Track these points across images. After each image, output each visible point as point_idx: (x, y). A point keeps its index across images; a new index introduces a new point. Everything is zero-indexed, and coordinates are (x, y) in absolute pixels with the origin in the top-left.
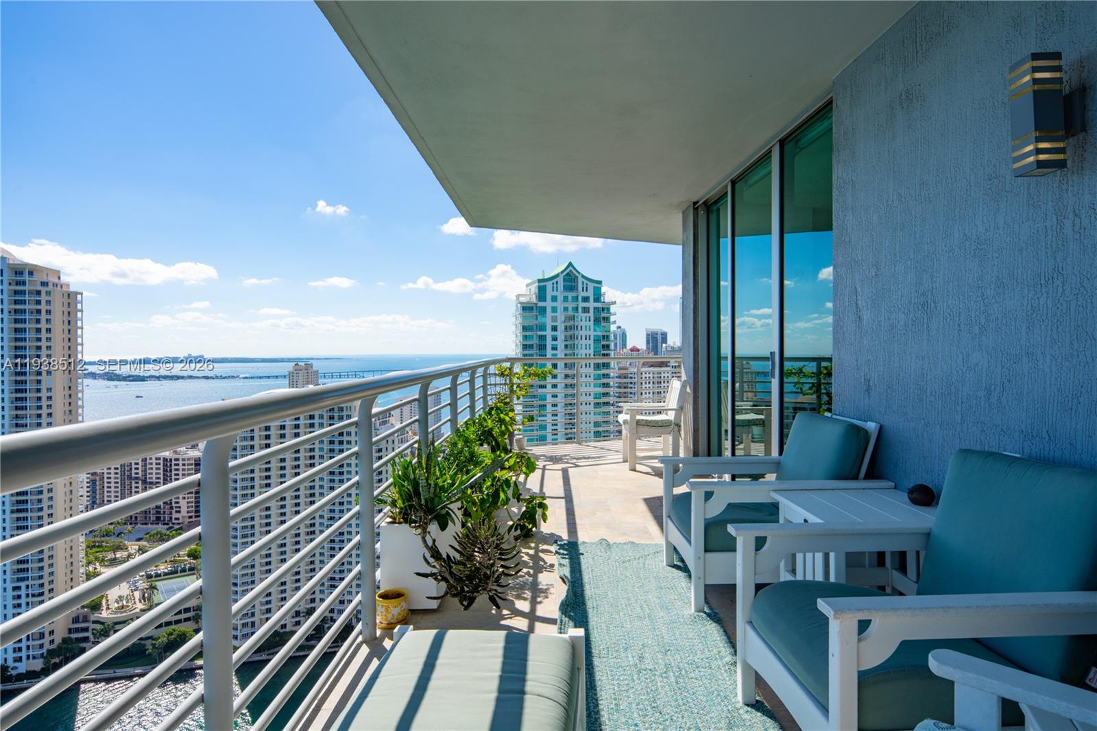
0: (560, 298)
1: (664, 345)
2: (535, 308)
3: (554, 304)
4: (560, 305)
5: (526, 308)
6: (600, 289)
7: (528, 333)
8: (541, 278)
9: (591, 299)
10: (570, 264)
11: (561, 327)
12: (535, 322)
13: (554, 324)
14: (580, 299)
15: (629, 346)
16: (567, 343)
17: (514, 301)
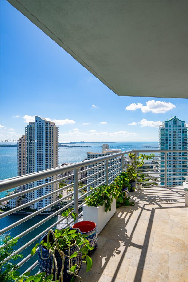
0: (172, 126)
2: (165, 129)
3: (170, 128)
4: (172, 128)
5: (162, 129)
6: (184, 123)
7: (162, 136)
8: (167, 121)
9: (182, 126)
10: (175, 117)
11: (172, 134)
12: (165, 133)
13: (170, 133)
14: (178, 126)
16: (174, 139)
17: (159, 127)
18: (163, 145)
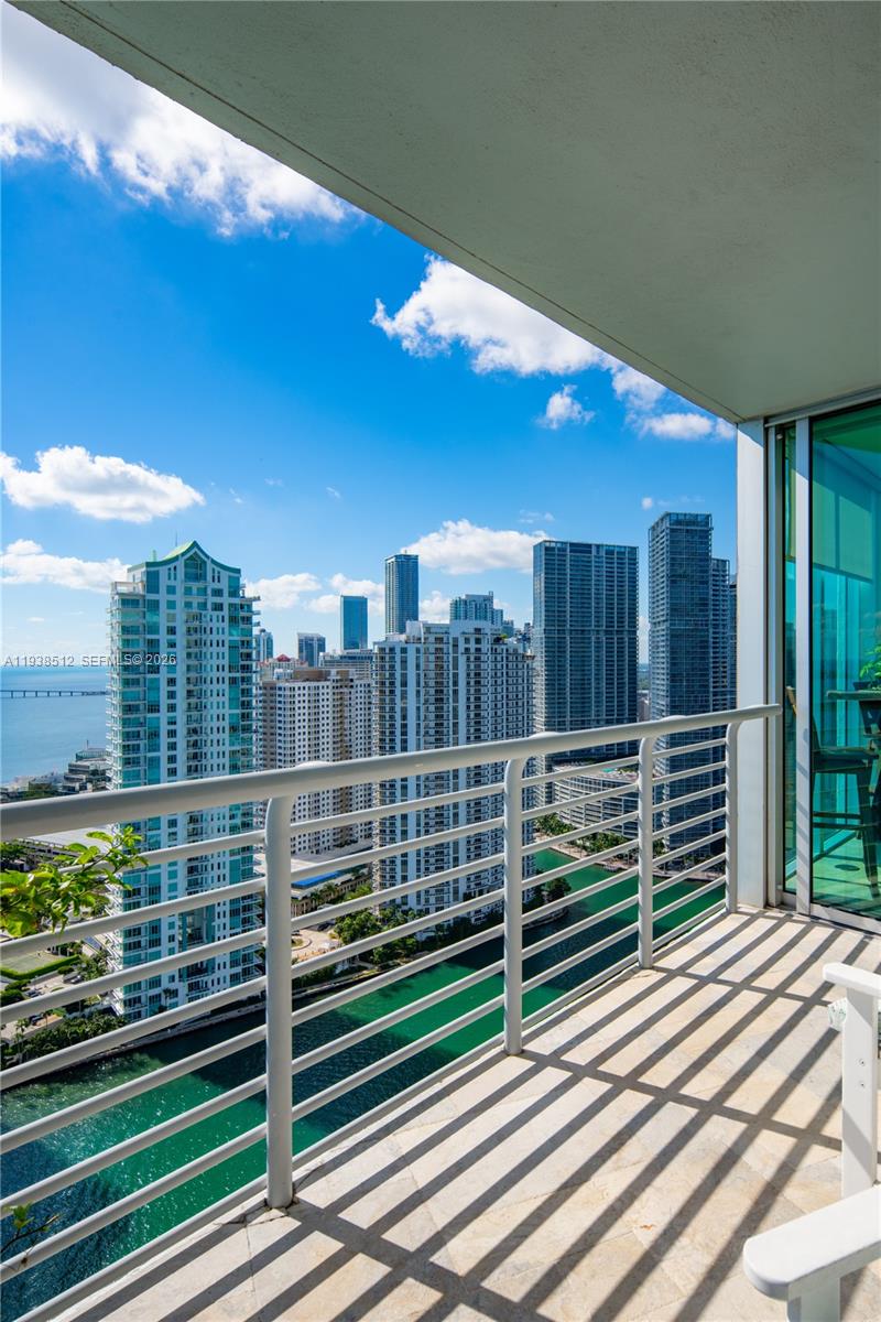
0: (180, 590)
1: (321, 654)
2: (141, 602)
3: (171, 597)
4: (179, 598)
5: (127, 602)
6: (238, 579)
7: (130, 637)
8: (151, 560)
9: (226, 593)
10: (195, 544)
11: (181, 629)
12: (144, 621)
13: (171, 624)
14: (209, 592)
15: (276, 655)
16: (189, 650)
17: (108, 591)
18: (136, 682)
